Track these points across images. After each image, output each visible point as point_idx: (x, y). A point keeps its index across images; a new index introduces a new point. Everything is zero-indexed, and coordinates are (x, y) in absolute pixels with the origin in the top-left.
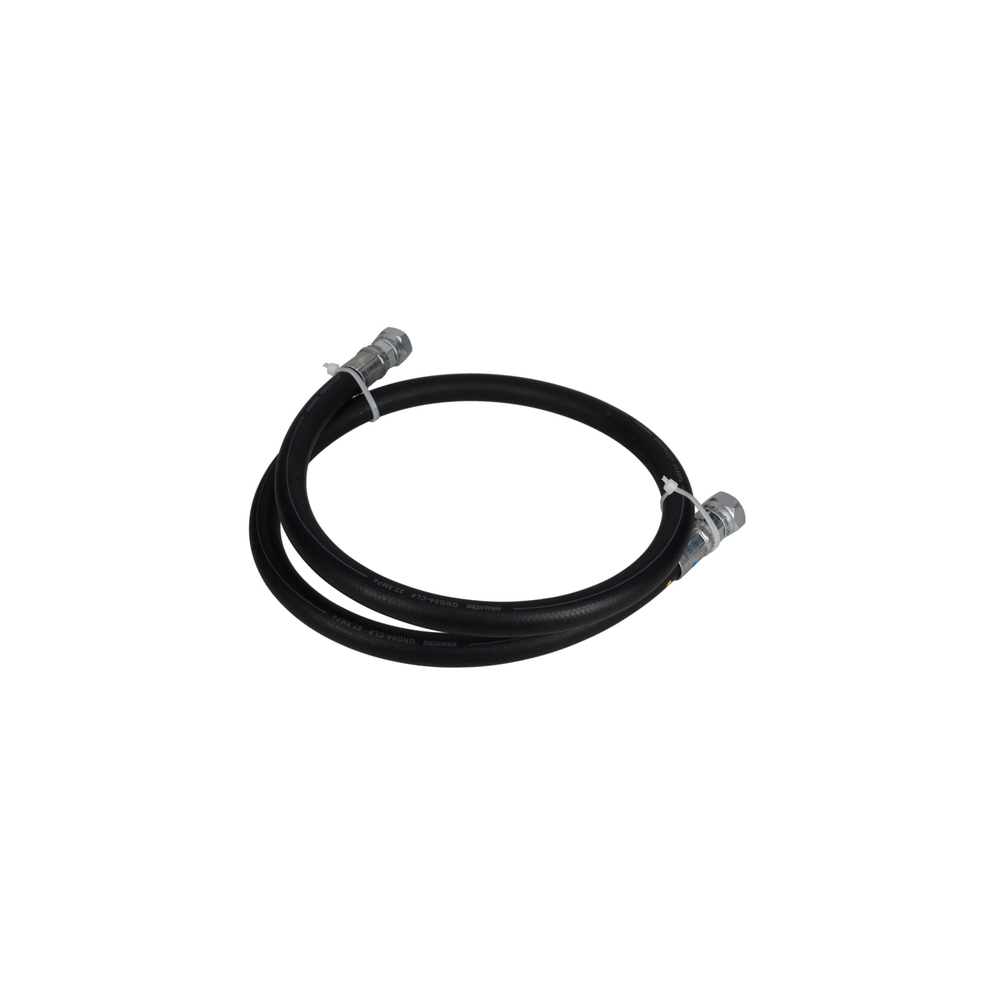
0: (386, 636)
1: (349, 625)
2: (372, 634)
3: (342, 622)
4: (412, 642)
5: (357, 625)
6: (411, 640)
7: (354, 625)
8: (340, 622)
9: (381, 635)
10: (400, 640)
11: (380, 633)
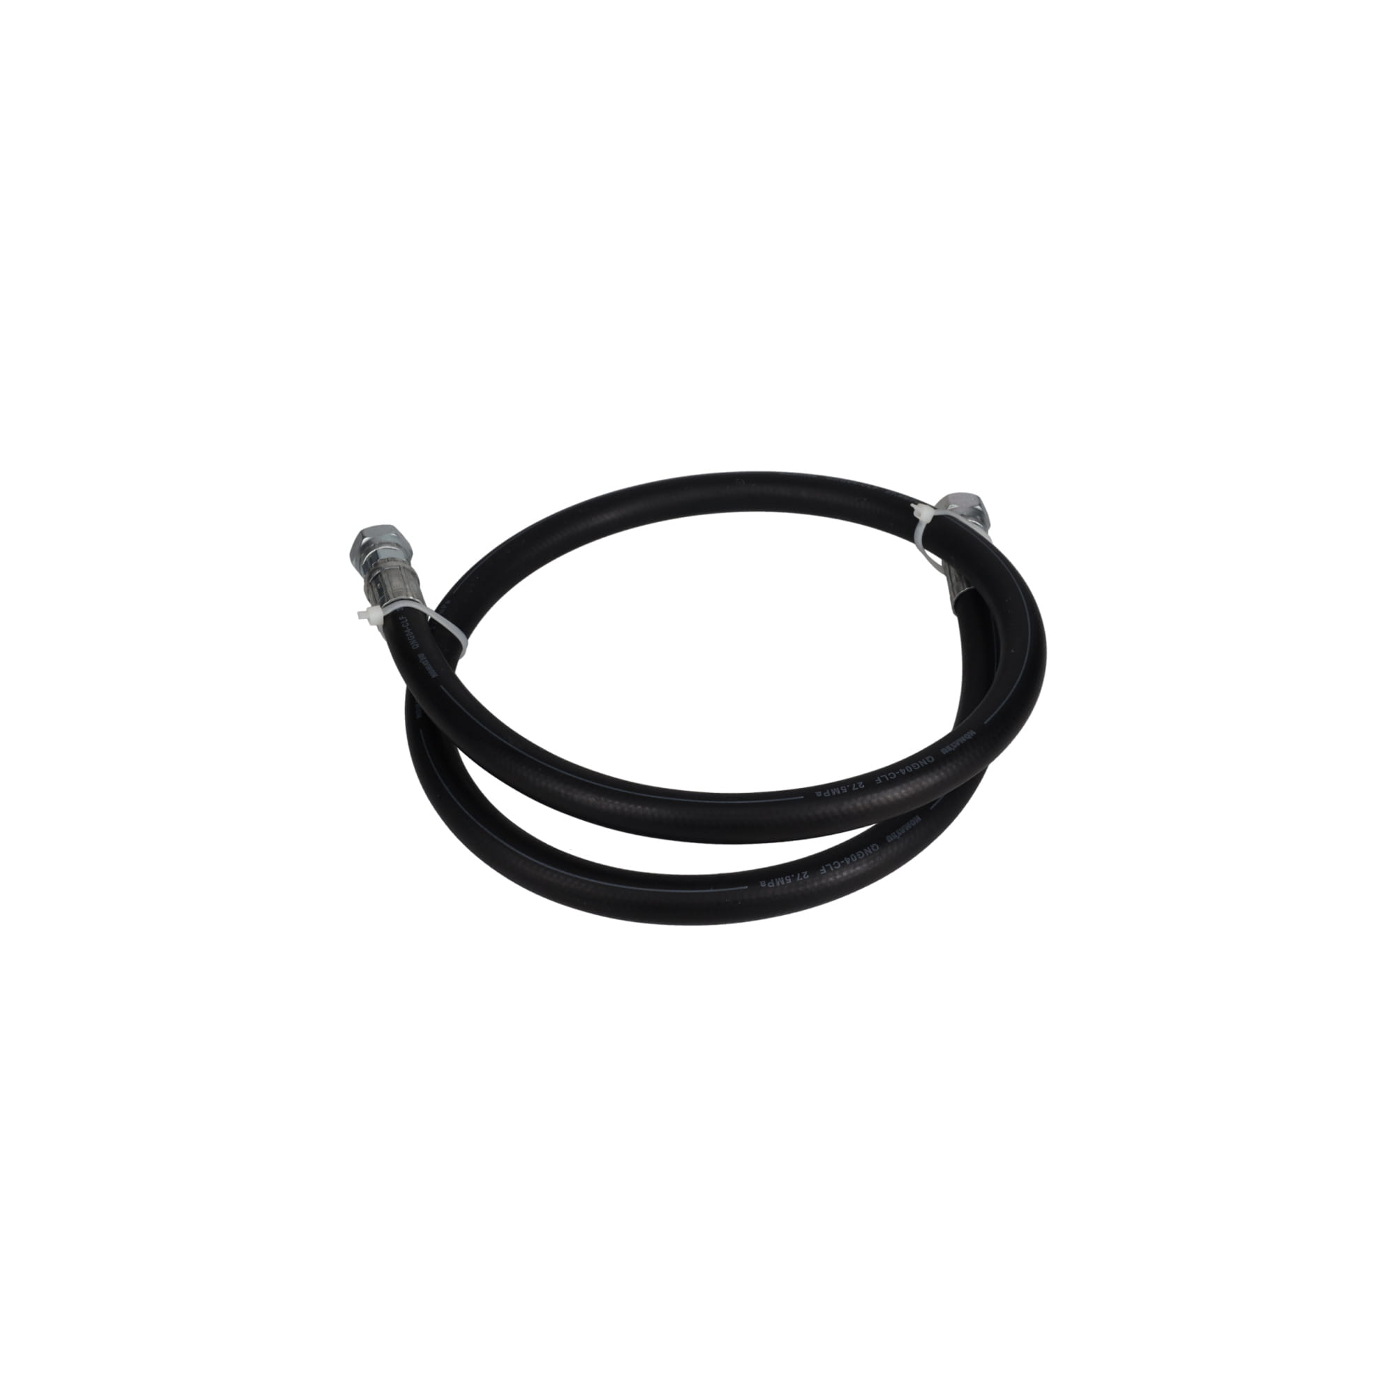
0: (842, 862)
1: (790, 880)
2: (825, 872)
3: (778, 884)
4: (875, 848)
5: (799, 875)
6: (872, 846)
7: (796, 876)
8: (775, 884)
9: (837, 865)
10: (861, 855)
11: (834, 864)
